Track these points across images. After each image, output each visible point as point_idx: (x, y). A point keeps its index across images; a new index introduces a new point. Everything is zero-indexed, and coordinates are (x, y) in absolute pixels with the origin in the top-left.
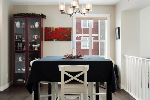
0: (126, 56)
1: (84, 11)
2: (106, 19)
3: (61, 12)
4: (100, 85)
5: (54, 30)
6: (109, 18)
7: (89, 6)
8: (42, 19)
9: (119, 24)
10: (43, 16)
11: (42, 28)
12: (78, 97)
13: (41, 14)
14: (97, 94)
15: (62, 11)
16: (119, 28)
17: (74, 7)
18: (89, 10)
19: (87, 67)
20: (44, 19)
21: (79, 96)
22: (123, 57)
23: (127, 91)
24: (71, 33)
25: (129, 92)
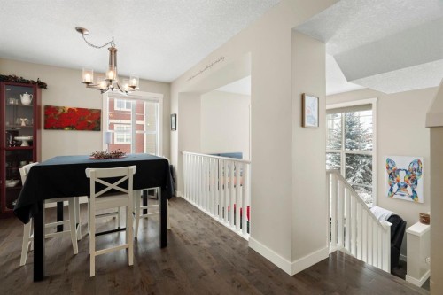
0: (184, 153)
1: (126, 87)
2: (158, 101)
3: (85, 85)
4: (149, 196)
5: (66, 112)
6: (161, 100)
7: (134, 82)
8: (38, 90)
9: (175, 110)
10: (42, 85)
11: (40, 107)
12: (114, 218)
13: (36, 81)
14: (145, 207)
15: (88, 83)
16: (175, 115)
17: (111, 81)
18: (134, 87)
19: (133, 168)
20: (43, 90)
21: (117, 216)
22: (181, 154)
23: (185, 198)
24: (99, 118)
25: (187, 199)
